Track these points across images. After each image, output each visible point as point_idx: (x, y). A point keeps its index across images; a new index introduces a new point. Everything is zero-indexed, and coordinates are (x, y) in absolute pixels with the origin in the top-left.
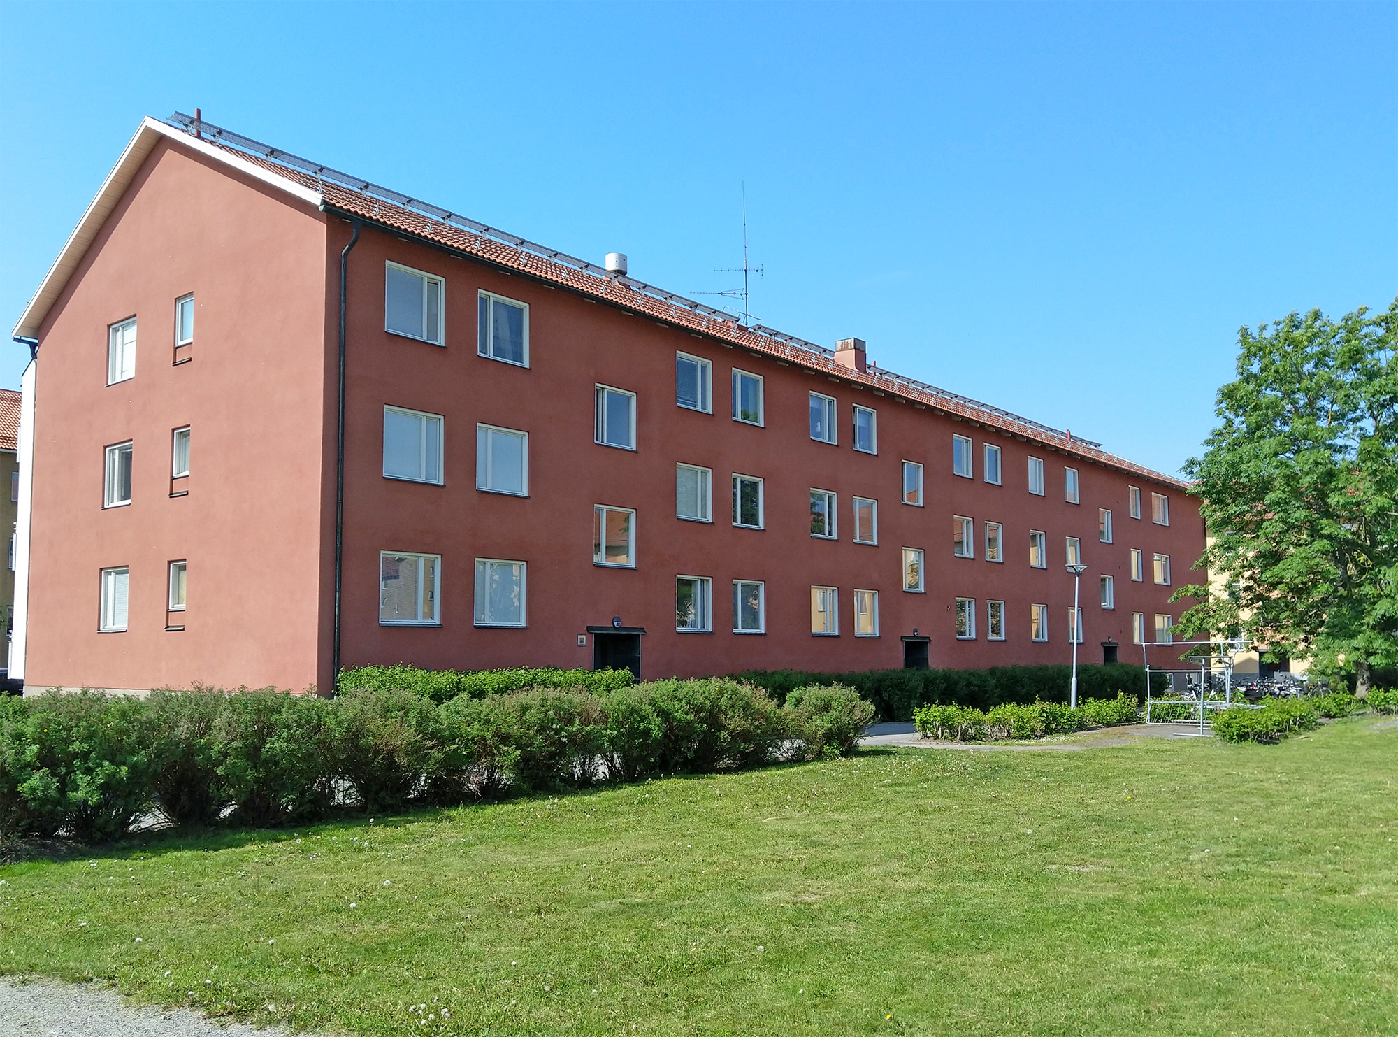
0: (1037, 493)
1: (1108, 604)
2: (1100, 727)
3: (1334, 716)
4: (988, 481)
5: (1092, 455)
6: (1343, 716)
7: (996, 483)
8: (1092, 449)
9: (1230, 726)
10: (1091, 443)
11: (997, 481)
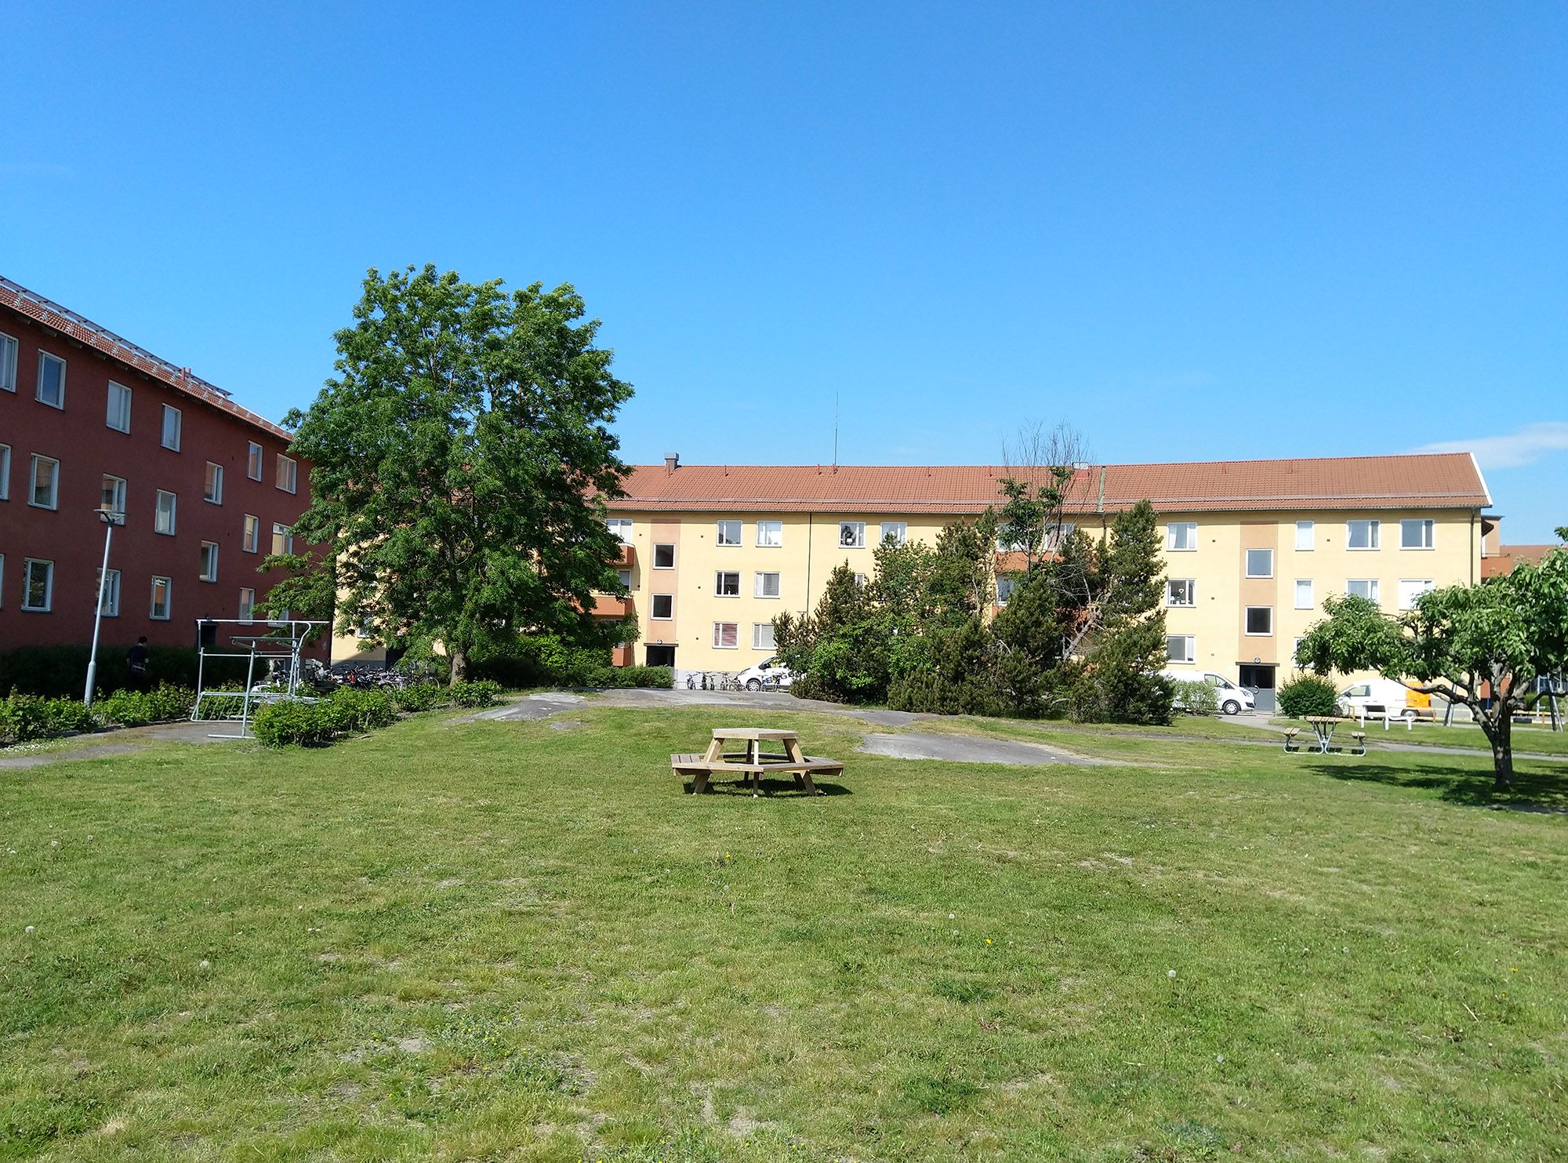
0: (120, 429)
1: (209, 576)
2: (119, 728)
3: (417, 710)
4: (41, 400)
5: (219, 404)
6: (425, 710)
7: (56, 406)
8: (220, 397)
9: (272, 726)
10: (218, 389)
11: (57, 404)
